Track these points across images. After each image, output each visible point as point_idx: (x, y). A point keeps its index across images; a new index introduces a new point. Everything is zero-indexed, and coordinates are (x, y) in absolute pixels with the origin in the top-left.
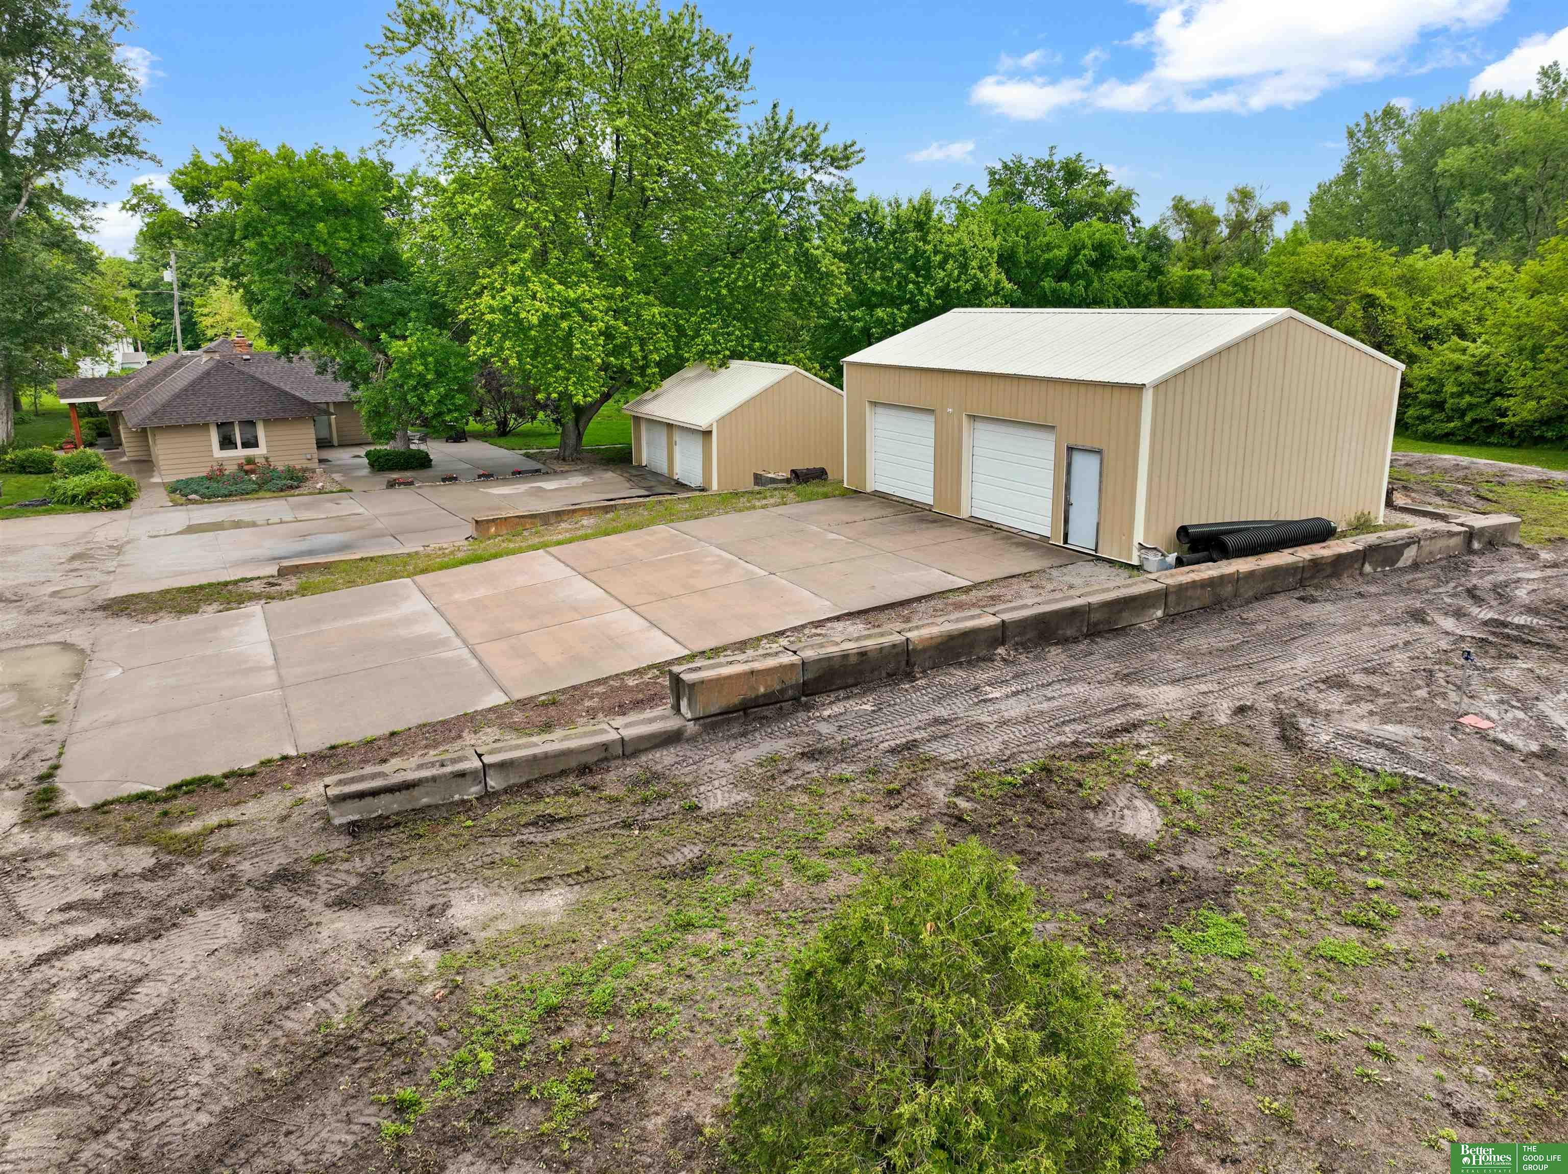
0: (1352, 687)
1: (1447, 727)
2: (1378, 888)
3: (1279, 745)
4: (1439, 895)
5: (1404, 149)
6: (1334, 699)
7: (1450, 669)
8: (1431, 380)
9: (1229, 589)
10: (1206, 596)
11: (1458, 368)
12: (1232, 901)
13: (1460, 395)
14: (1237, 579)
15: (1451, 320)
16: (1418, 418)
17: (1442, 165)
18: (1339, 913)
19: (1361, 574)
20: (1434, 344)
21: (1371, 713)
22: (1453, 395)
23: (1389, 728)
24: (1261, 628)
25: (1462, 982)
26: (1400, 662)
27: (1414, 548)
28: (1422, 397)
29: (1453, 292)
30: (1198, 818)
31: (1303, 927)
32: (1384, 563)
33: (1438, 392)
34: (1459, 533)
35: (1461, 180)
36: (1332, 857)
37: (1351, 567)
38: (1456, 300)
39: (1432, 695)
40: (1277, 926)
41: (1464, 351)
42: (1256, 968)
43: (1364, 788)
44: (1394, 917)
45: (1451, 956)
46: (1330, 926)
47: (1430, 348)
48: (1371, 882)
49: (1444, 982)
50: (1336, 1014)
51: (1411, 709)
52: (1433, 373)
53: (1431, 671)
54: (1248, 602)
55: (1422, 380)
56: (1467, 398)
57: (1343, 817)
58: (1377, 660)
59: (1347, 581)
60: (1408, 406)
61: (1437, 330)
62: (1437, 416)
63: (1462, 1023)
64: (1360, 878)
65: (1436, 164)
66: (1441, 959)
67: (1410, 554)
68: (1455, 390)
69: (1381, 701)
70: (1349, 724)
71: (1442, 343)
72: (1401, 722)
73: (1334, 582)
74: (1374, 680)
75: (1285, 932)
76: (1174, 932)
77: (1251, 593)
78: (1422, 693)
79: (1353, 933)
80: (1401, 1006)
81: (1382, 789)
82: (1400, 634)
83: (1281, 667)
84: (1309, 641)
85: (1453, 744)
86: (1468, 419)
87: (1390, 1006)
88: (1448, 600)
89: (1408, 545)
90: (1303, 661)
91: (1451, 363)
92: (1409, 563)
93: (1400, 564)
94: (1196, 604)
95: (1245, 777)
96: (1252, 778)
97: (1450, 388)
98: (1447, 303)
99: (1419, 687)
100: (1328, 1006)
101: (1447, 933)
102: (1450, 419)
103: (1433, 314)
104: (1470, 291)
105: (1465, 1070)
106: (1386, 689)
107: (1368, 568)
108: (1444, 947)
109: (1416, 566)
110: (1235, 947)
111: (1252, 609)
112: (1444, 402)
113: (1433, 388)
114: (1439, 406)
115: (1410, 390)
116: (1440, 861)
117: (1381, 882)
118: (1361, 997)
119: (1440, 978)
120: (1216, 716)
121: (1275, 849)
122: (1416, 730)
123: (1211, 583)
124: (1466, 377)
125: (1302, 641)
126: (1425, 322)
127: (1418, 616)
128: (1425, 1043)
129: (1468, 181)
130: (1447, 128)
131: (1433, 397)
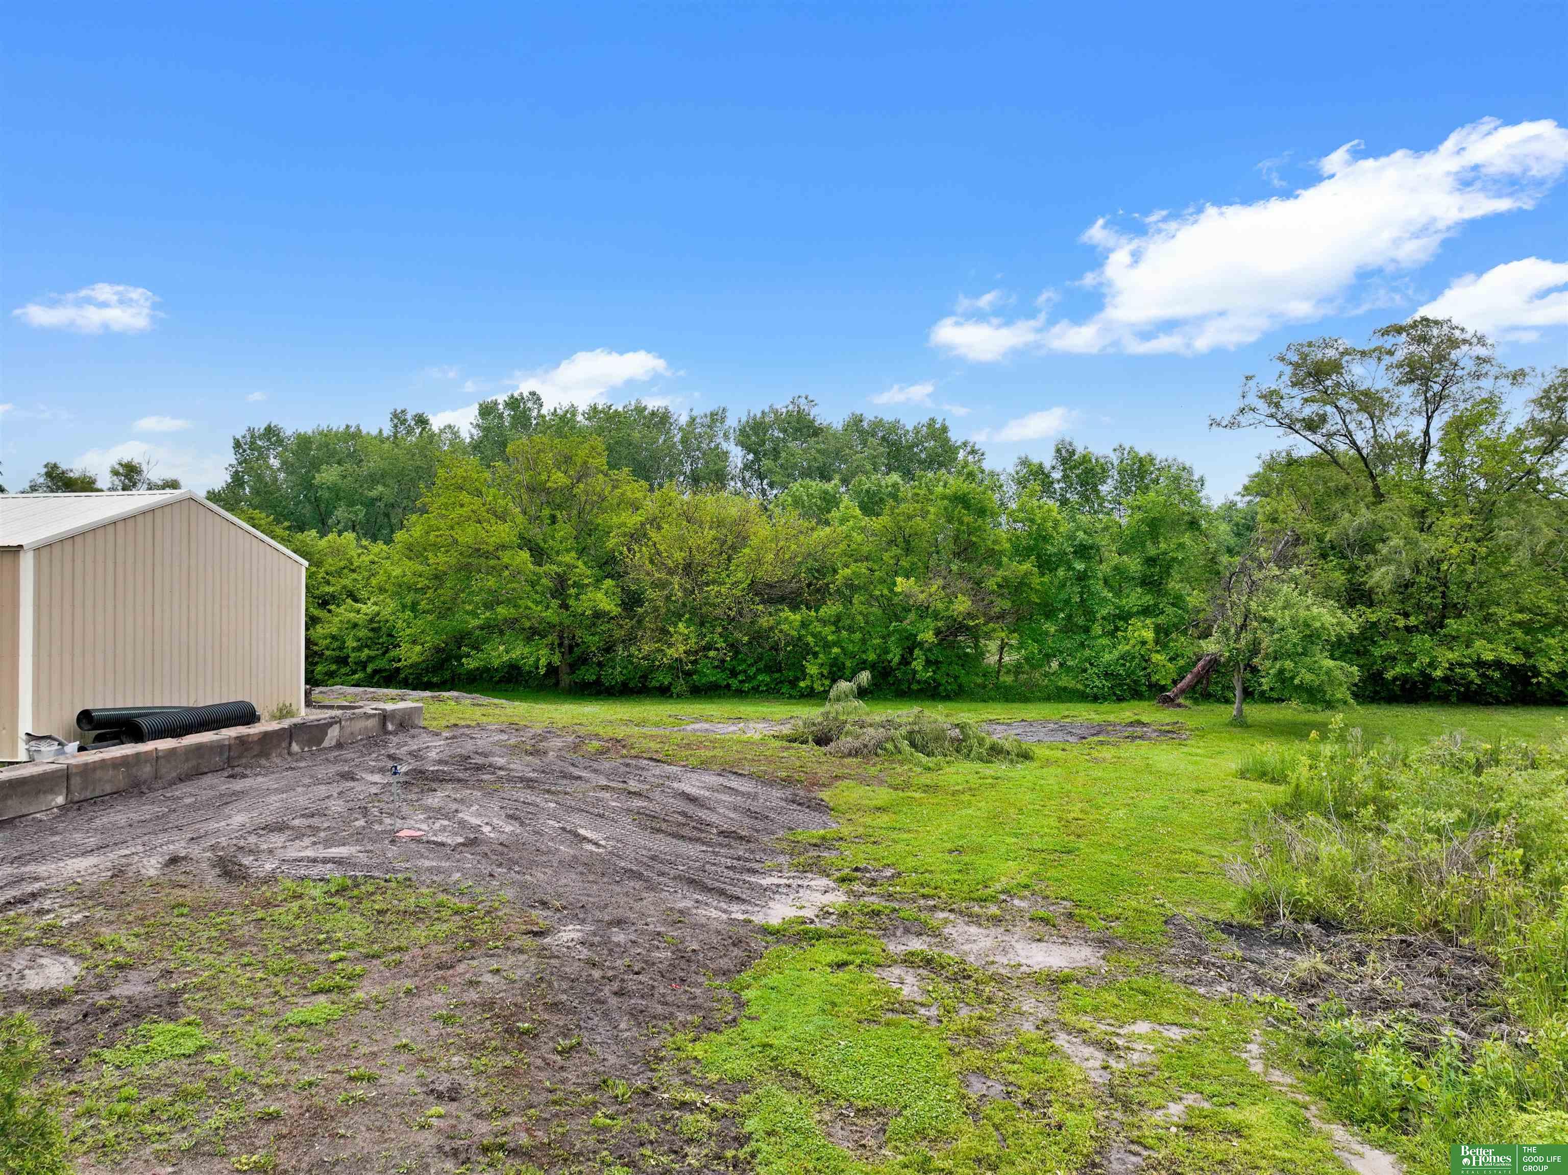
0: (293, 828)
1: (387, 842)
2: (341, 960)
3: (222, 882)
4: (399, 949)
5: (284, 463)
6: (277, 840)
7: (382, 805)
8: (334, 638)
9: (147, 769)
10: (120, 778)
11: (355, 625)
12: (181, 1009)
13: (359, 649)
14: (157, 758)
15: (344, 587)
16: (326, 674)
17: (319, 478)
18: (306, 988)
19: (289, 753)
20: (332, 607)
21: (314, 843)
22: (354, 649)
23: (333, 850)
24: (188, 801)
25: (429, 1003)
26: (337, 806)
27: (337, 727)
28: (327, 653)
29: (342, 564)
30: (129, 955)
31: (266, 1009)
32: (310, 743)
33: (341, 648)
34: (374, 715)
35: (337, 493)
36: (291, 950)
37: (279, 745)
38: (346, 571)
39: (369, 823)
40: (239, 1016)
41: (358, 612)
42: (215, 1057)
43: (317, 893)
44: (359, 976)
45: (417, 988)
46: (295, 1000)
47: (330, 611)
48: (333, 956)
49: (414, 1009)
50: (312, 1063)
51: (352, 835)
52: (334, 630)
53: (366, 808)
54: (172, 783)
55: (325, 638)
56: (366, 651)
57: (298, 917)
58: (313, 807)
59: (277, 761)
60: (317, 663)
61: (333, 597)
62: (343, 671)
63: (434, 1033)
64: (323, 957)
65: (314, 478)
66: (408, 992)
67: (333, 733)
68: (355, 644)
69: (322, 834)
70: (292, 853)
71: (338, 606)
72: (344, 845)
73: (263, 762)
74: (315, 821)
75: (248, 1018)
76: (107, 1054)
77: (174, 774)
78: (361, 823)
79: (322, 998)
80: (378, 1037)
81: (333, 890)
82: (335, 790)
83: (213, 825)
84: (242, 804)
85: (392, 851)
86: (369, 670)
87: (366, 1040)
88: (373, 763)
89: (330, 725)
90: (238, 819)
91: (348, 622)
92: (333, 743)
93: (326, 744)
94: (108, 789)
95: (186, 911)
96: (193, 910)
97: (351, 643)
98: (339, 573)
99: (357, 819)
100: (302, 1060)
101: (411, 973)
102: (354, 672)
103: (328, 583)
104: (356, 564)
105: (443, 1064)
106: (326, 825)
107: (295, 747)
108: (409, 984)
109: (339, 746)
110: (189, 1046)
111: (177, 790)
112: (348, 657)
113: (336, 644)
114: (343, 661)
115: (315, 648)
116: (395, 926)
117: (343, 953)
118: (337, 1044)
119: (410, 1007)
120: (143, 871)
121: (228, 957)
122: (358, 848)
123: (124, 762)
124: (363, 633)
125: (236, 804)
126: (321, 589)
127: (348, 776)
128: (404, 1057)
129: (342, 494)
130: (319, 449)
131: (337, 653)
